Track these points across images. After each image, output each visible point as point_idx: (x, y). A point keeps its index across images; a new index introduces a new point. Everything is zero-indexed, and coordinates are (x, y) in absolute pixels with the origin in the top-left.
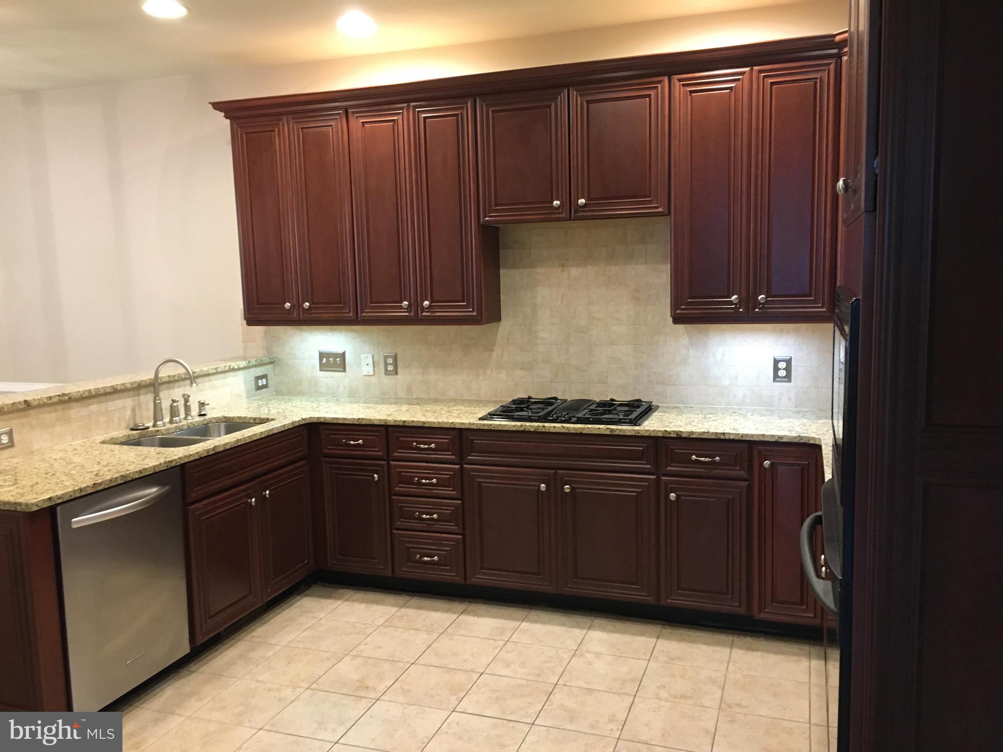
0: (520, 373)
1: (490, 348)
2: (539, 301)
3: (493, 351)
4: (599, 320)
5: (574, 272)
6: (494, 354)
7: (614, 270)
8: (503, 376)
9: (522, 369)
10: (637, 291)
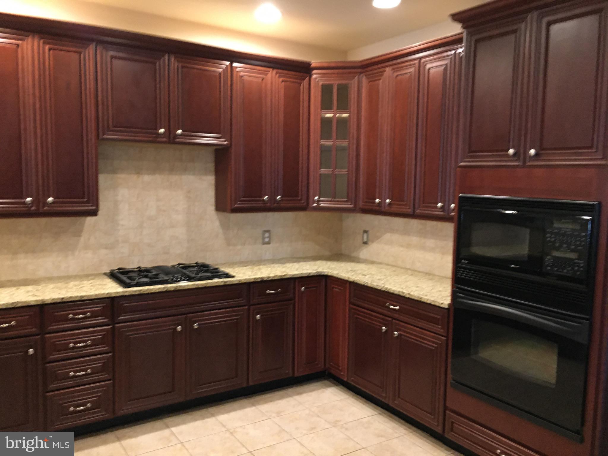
0: (103, 252)
1: (78, 233)
2: (119, 198)
3: (80, 236)
4: (164, 211)
5: (147, 178)
6: (82, 239)
7: (175, 178)
8: (89, 255)
9: (106, 248)
10: (189, 192)
